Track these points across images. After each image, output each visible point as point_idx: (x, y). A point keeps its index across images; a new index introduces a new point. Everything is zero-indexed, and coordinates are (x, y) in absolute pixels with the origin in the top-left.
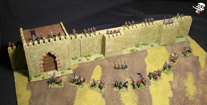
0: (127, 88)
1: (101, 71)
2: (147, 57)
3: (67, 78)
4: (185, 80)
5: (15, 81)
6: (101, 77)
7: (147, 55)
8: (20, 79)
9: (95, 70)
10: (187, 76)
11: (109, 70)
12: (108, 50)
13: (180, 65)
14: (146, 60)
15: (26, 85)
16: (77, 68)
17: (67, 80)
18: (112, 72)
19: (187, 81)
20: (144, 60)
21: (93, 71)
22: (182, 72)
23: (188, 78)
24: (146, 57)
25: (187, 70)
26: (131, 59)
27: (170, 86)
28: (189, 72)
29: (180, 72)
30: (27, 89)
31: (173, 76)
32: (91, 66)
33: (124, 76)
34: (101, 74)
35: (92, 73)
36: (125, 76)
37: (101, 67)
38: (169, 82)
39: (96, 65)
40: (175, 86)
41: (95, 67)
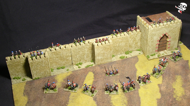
0: (117, 92)
1: (93, 77)
2: (138, 62)
3: (61, 84)
4: (174, 83)
5: (13, 89)
6: (93, 83)
7: (138, 61)
8: (17, 86)
9: (88, 76)
10: (176, 79)
11: (100, 76)
12: (97, 58)
13: (170, 69)
14: (137, 66)
15: (22, 92)
16: (71, 75)
17: (61, 86)
18: (104, 77)
19: (175, 83)
20: (135, 66)
21: (86, 77)
22: (171, 75)
23: (177, 81)
24: (136, 63)
25: (176, 73)
26: (122, 65)
27: (158, 88)
28: (178, 75)
29: (169, 76)
30: (24, 95)
31: (162, 79)
32: (84, 73)
33: (114, 81)
34: (93, 80)
35: (85, 79)
36: (116, 81)
37: (94, 73)
38: (158, 85)
39: (88, 72)
40: (163, 88)
41: (88, 73)
